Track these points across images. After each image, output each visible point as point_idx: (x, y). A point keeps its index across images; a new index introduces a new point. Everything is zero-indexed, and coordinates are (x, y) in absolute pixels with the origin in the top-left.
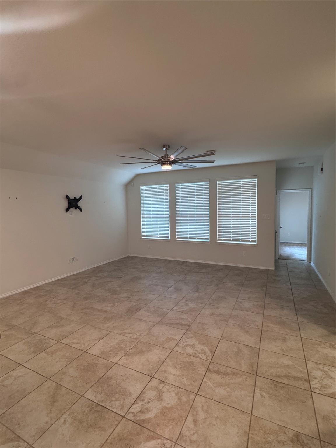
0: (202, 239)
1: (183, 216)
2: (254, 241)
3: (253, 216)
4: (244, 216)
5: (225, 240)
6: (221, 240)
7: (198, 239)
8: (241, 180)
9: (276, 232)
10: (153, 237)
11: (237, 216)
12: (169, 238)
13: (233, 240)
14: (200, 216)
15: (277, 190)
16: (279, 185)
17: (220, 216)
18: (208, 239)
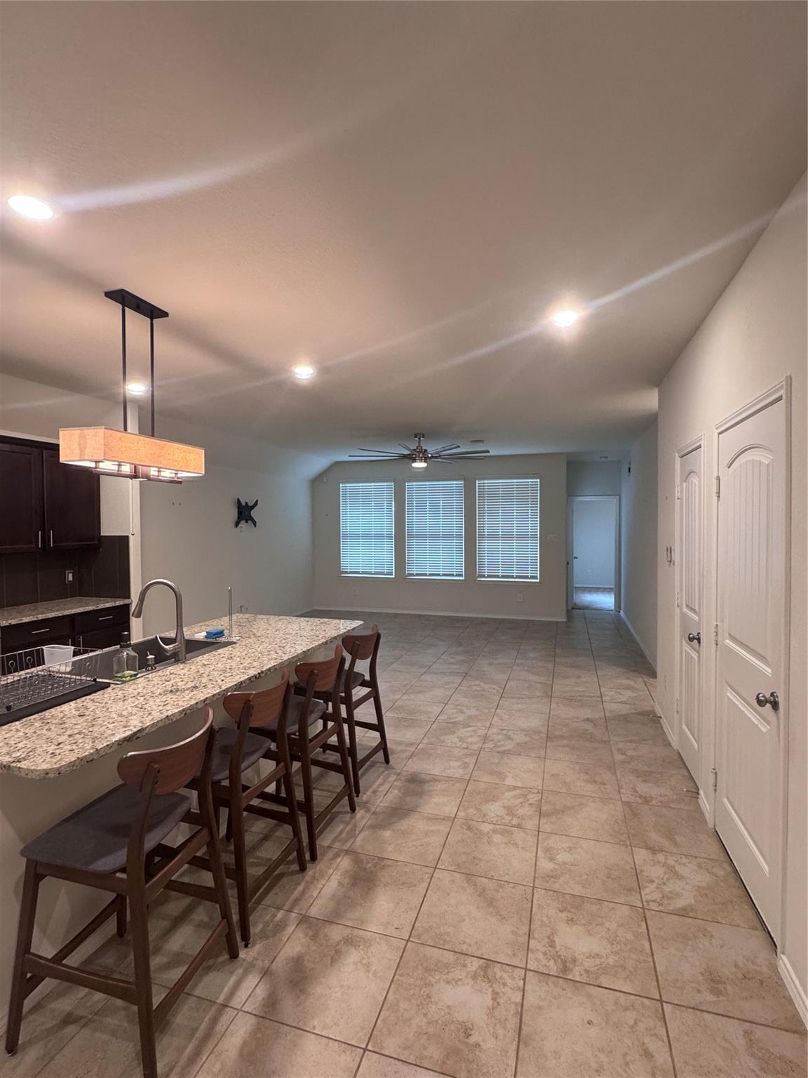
0: (452, 575)
1: (418, 536)
2: (536, 577)
3: (534, 537)
4: (520, 537)
5: (489, 576)
6: (484, 576)
7: (444, 575)
8: (515, 481)
9: (568, 563)
10: (363, 573)
11: (508, 537)
12: (392, 575)
13: (503, 577)
14: (448, 537)
15: (568, 496)
16: (572, 490)
17: (482, 537)
18: (461, 575)
